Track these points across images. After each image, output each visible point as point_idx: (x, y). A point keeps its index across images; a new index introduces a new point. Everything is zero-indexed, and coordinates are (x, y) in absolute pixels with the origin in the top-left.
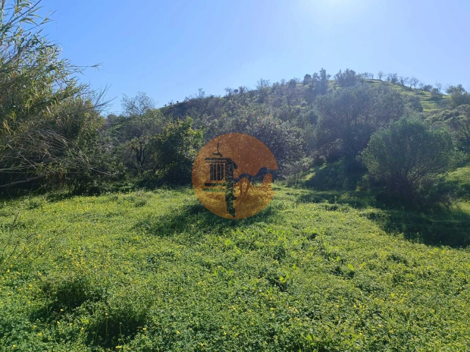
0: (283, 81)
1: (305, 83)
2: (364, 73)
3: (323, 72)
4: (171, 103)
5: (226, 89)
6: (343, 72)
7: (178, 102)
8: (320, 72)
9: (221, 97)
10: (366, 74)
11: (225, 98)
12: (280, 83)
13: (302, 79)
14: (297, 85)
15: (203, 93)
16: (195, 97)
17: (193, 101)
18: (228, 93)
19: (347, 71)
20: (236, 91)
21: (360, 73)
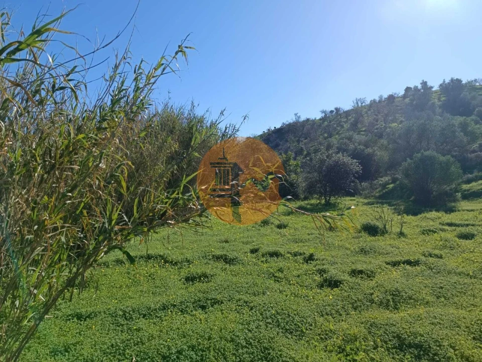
0: (381, 97)
1: (404, 97)
2: (473, 79)
3: (424, 84)
4: (269, 130)
5: (321, 111)
6: (447, 81)
7: (275, 128)
8: (421, 84)
9: (317, 119)
10: (476, 80)
11: (320, 119)
12: (377, 99)
13: (402, 93)
14: (397, 100)
15: (299, 117)
16: (292, 122)
17: (290, 125)
18: (323, 115)
19: (452, 80)
20: (332, 112)
21: (469, 80)
